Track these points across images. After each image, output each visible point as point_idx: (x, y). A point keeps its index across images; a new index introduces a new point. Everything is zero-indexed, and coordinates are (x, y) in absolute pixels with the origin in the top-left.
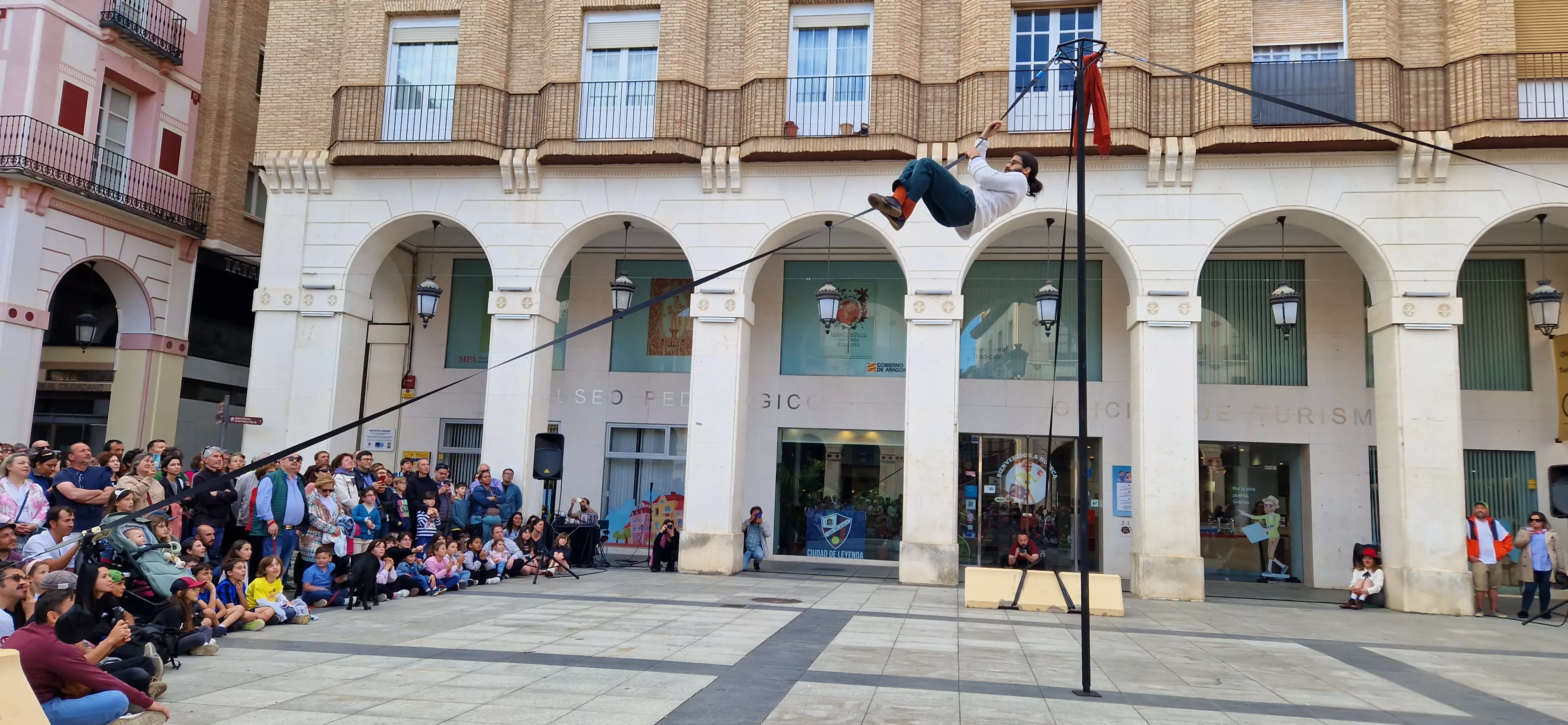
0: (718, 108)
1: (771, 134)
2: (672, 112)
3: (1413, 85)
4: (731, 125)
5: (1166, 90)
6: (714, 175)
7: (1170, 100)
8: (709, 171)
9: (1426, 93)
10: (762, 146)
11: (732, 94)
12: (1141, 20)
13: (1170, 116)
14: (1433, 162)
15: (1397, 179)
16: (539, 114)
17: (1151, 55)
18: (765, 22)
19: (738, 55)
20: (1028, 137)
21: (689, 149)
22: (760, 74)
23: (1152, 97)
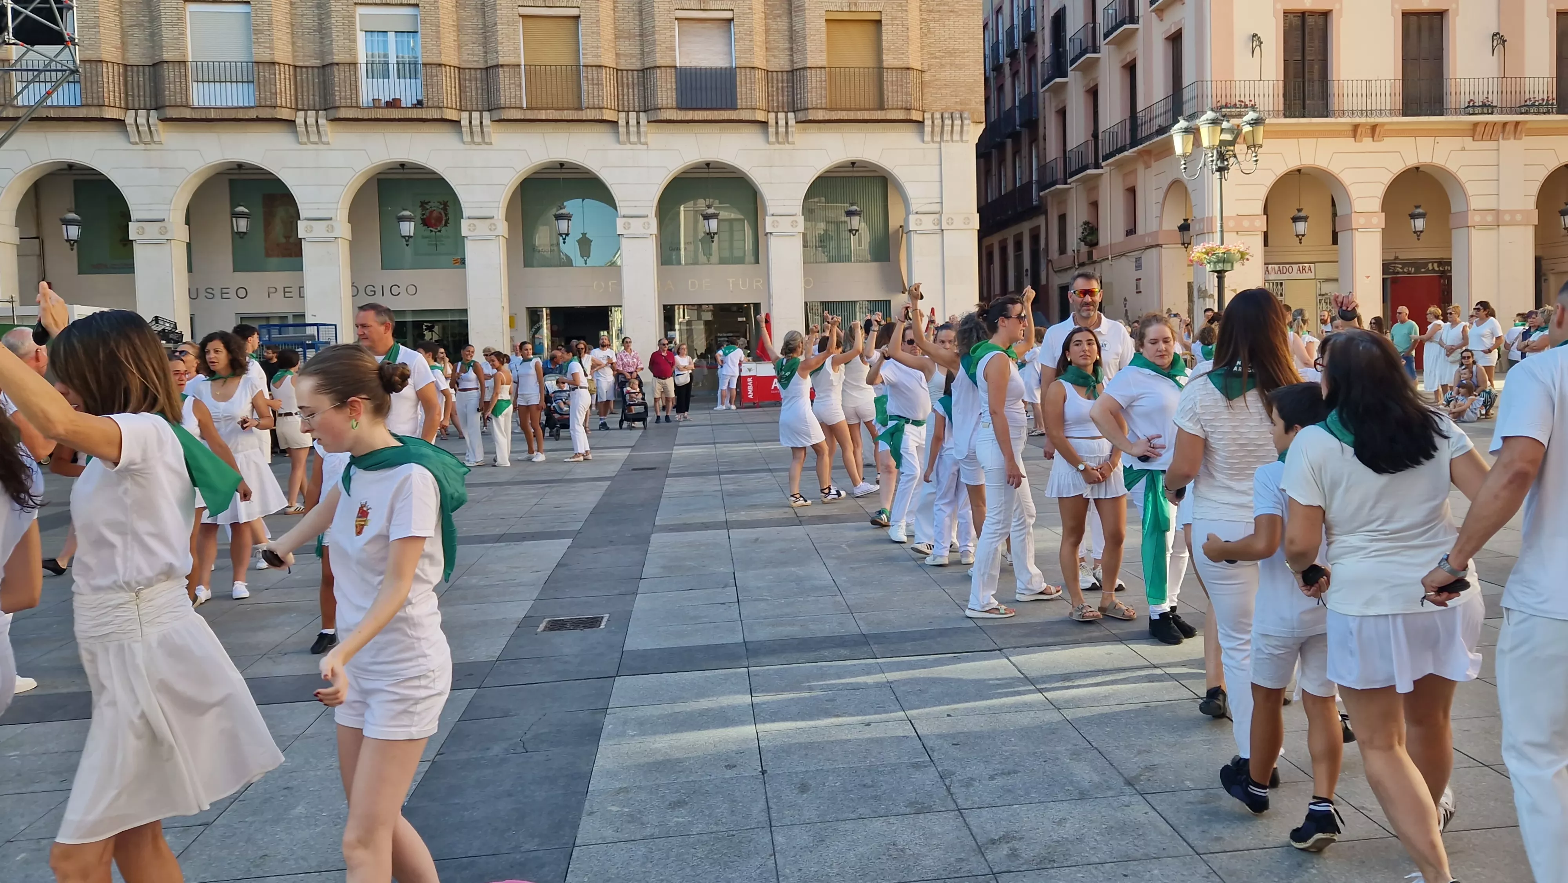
0: (305, 80)
2: (268, 87)
3: (775, 82)
4: (317, 94)
5: (628, 79)
6: (307, 132)
7: (631, 86)
8: (304, 129)
9: (782, 87)
10: (343, 113)
11: (316, 70)
12: (607, 32)
13: (631, 97)
14: (787, 132)
15: (768, 142)
16: (155, 83)
17: (617, 55)
18: (336, 20)
19: (317, 40)
20: (536, 111)
21: (285, 114)
22: (336, 59)
23: (619, 84)
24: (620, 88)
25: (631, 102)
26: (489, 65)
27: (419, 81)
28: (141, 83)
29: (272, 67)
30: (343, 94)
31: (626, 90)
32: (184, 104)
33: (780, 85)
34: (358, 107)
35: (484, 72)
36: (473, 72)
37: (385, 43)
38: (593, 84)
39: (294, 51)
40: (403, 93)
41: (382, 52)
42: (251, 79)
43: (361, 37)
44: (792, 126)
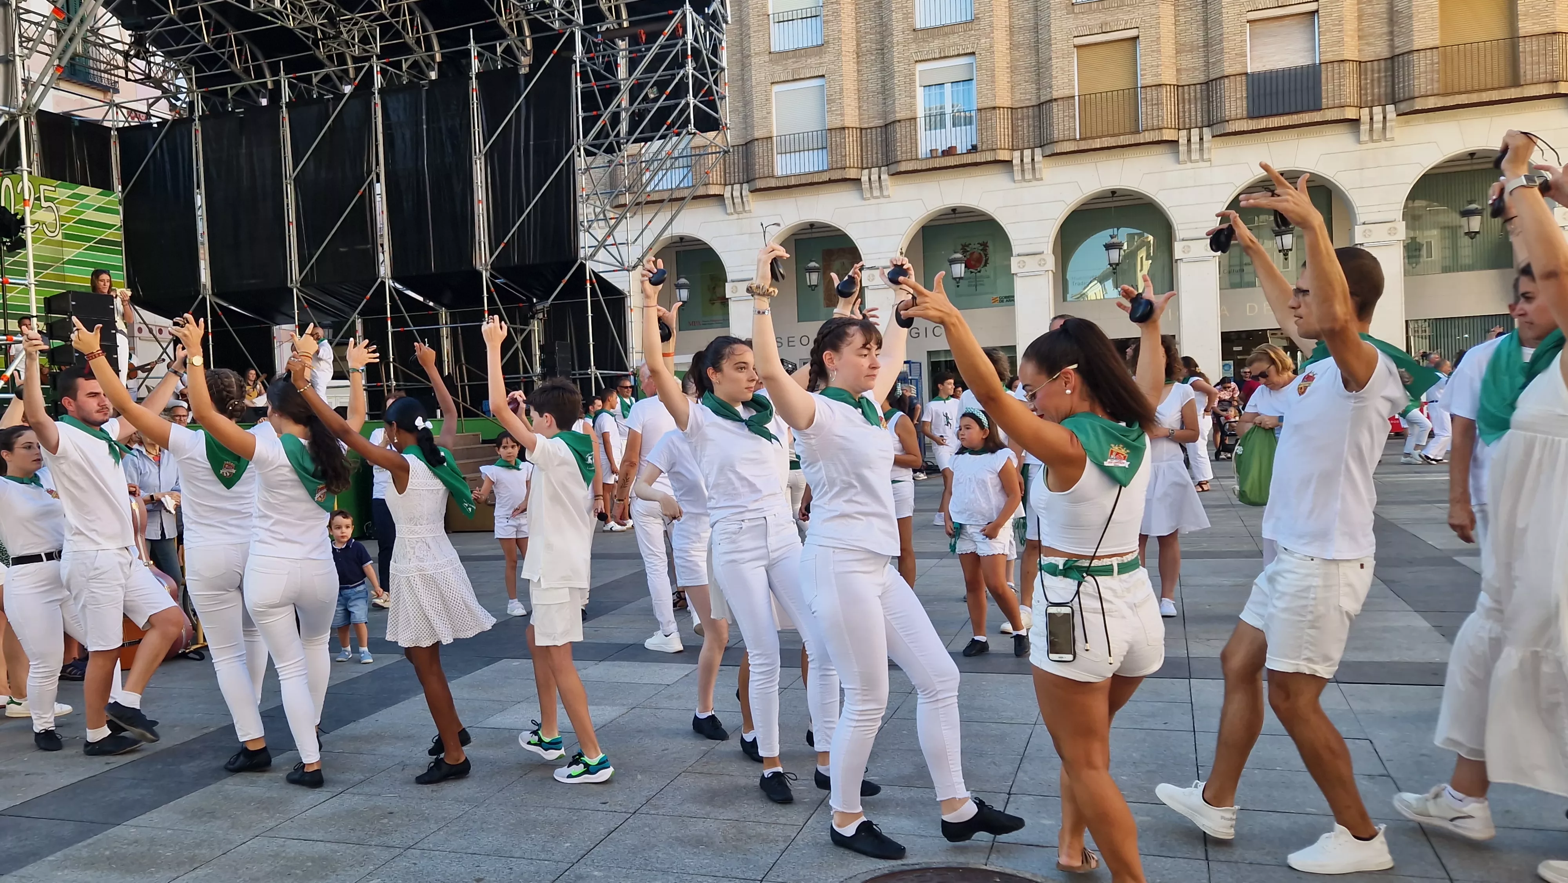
0: (869, 141)
1: (909, 158)
2: (839, 151)
3: (1369, 73)
4: (880, 152)
5: (1189, 94)
6: (871, 188)
7: (1193, 101)
8: (868, 186)
9: (1379, 78)
10: (903, 167)
11: (879, 129)
12: (1168, 47)
13: (1193, 113)
14: (1384, 128)
15: (1359, 141)
16: (747, 159)
17: (1178, 71)
18: (899, 79)
19: (881, 101)
20: (1090, 141)
21: (852, 174)
22: (898, 116)
23: (1180, 101)
24: (1181, 106)
25: (1193, 118)
26: (1042, 101)
27: (974, 127)
28: (736, 161)
29: (842, 132)
30: (904, 148)
31: (1187, 107)
32: (771, 174)
33: (1376, 75)
34: (917, 159)
35: (1036, 109)
36: (1025, 110)
37: (942, 95)
38: (1152, 105)
39: (860, 115)
40: (959, 141)
41: (939, 105)
42: (824, 145)
43: (920, 92)
44: (1391, 121)
